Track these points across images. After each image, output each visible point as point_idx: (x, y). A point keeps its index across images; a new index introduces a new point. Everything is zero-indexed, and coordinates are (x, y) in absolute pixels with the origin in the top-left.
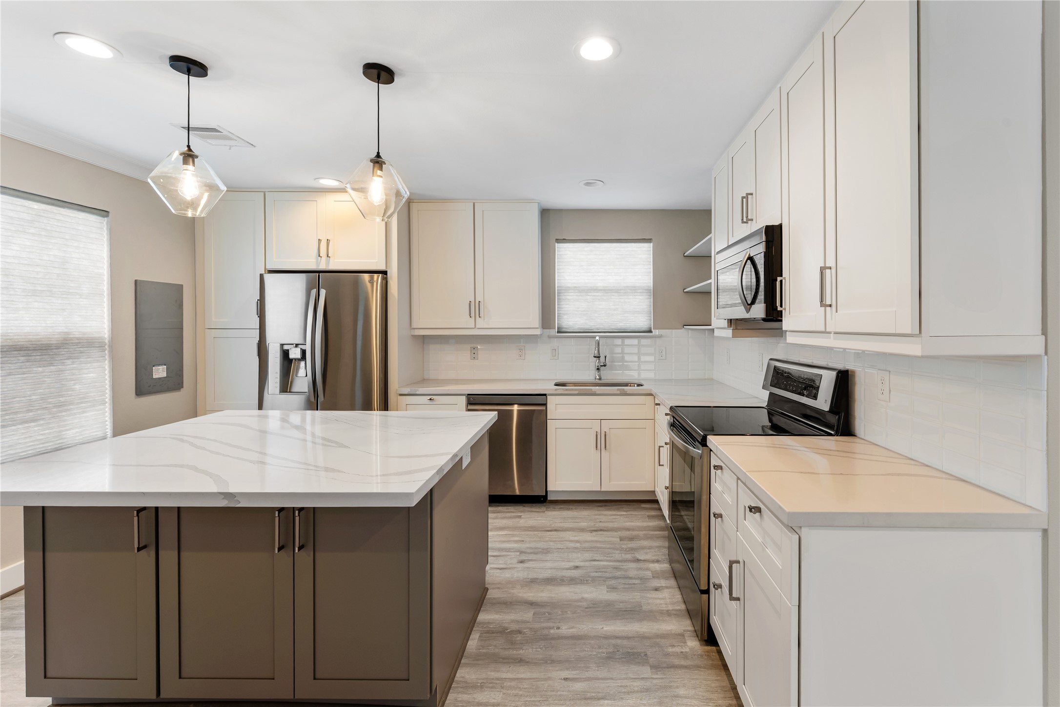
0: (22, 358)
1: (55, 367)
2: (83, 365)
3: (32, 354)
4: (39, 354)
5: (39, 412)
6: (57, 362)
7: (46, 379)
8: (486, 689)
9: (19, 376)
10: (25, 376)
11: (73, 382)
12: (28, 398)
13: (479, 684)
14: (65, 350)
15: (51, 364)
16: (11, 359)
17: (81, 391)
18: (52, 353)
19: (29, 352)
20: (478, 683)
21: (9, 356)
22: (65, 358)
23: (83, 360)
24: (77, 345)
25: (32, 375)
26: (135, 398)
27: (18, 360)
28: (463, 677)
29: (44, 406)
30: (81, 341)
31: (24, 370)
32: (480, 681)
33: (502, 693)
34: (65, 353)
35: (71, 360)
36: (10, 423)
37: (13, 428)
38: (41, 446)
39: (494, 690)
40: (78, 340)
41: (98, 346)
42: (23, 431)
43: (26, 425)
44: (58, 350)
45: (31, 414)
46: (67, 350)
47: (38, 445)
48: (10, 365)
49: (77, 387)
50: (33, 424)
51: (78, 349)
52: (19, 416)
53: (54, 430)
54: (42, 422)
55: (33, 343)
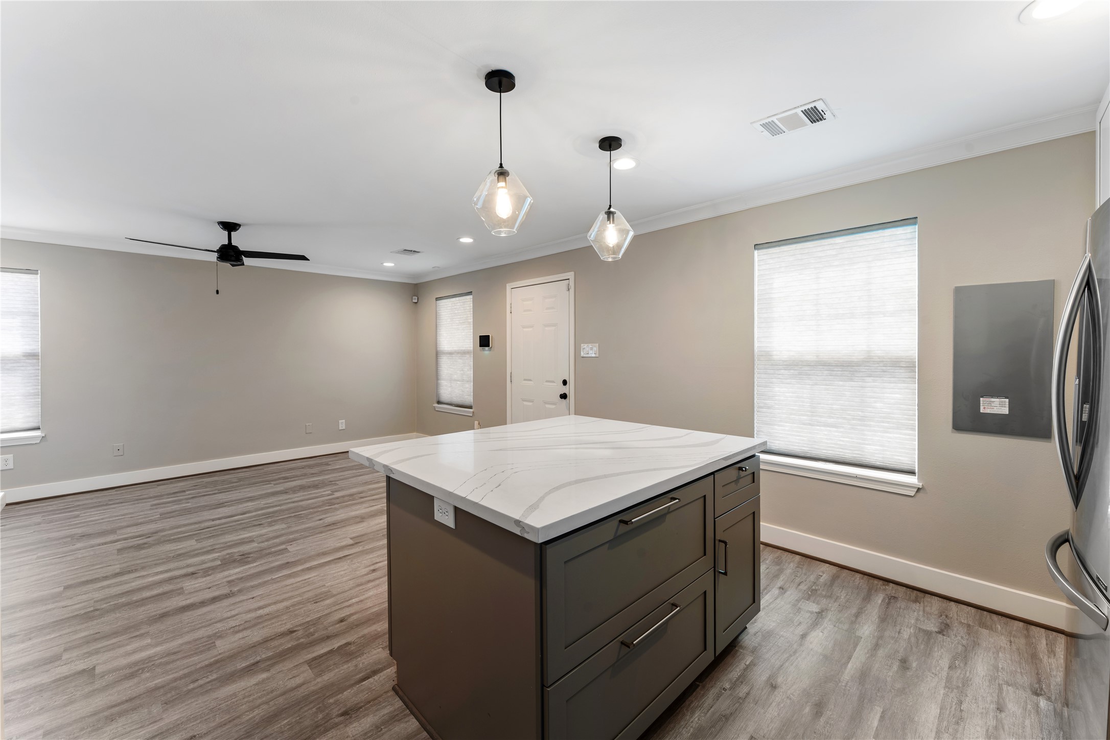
0: (826, 372)
1: (855, 383)
2: (885, 384)
3: (835, 369)
4: (840, 370)
5: (840, 420)
6: (857, 378)
7: (847, 393)
8: (371, 728)
9: (824, 387)
10: (828, 387)
11: (873, 399)
12: (830, 406)
13: (382, 727)
14: (866, 368)
15: (851, 380)
16: (817, 372)
17: (883, 410)
18: (852, 370)
19: (831, 367)
20: (385, 728)
21: (815, 369)
22: (866, 375)
23: (885, 379)
24: (878, 364)
25: (834, 387)
26: (952, 432)
27: (823, 373)
28: (407, 722)
29: (844, 416)
30: (884, 360)
31: (827, 382)
32: (384, 730)
33: (351, 736)
34: (866, 370)
35: (872, 378)
36: (816, 423)
37: (818, 427)
38: (841, 450)
39: (361, 733)
40: (879, 358)
41: (905, 366)
42: (826, 433)
43: (829, 428)
44: (859, 368)
45: (832, 420)
46: (868, 368)
47: (838, 448)
48: (816, 377)
49: (878, 405)
50: (834, 429)
51: (879, 368)
52: (823, 419)
53: (853, 440)
54: (842, 430)
55: (836, 360)
